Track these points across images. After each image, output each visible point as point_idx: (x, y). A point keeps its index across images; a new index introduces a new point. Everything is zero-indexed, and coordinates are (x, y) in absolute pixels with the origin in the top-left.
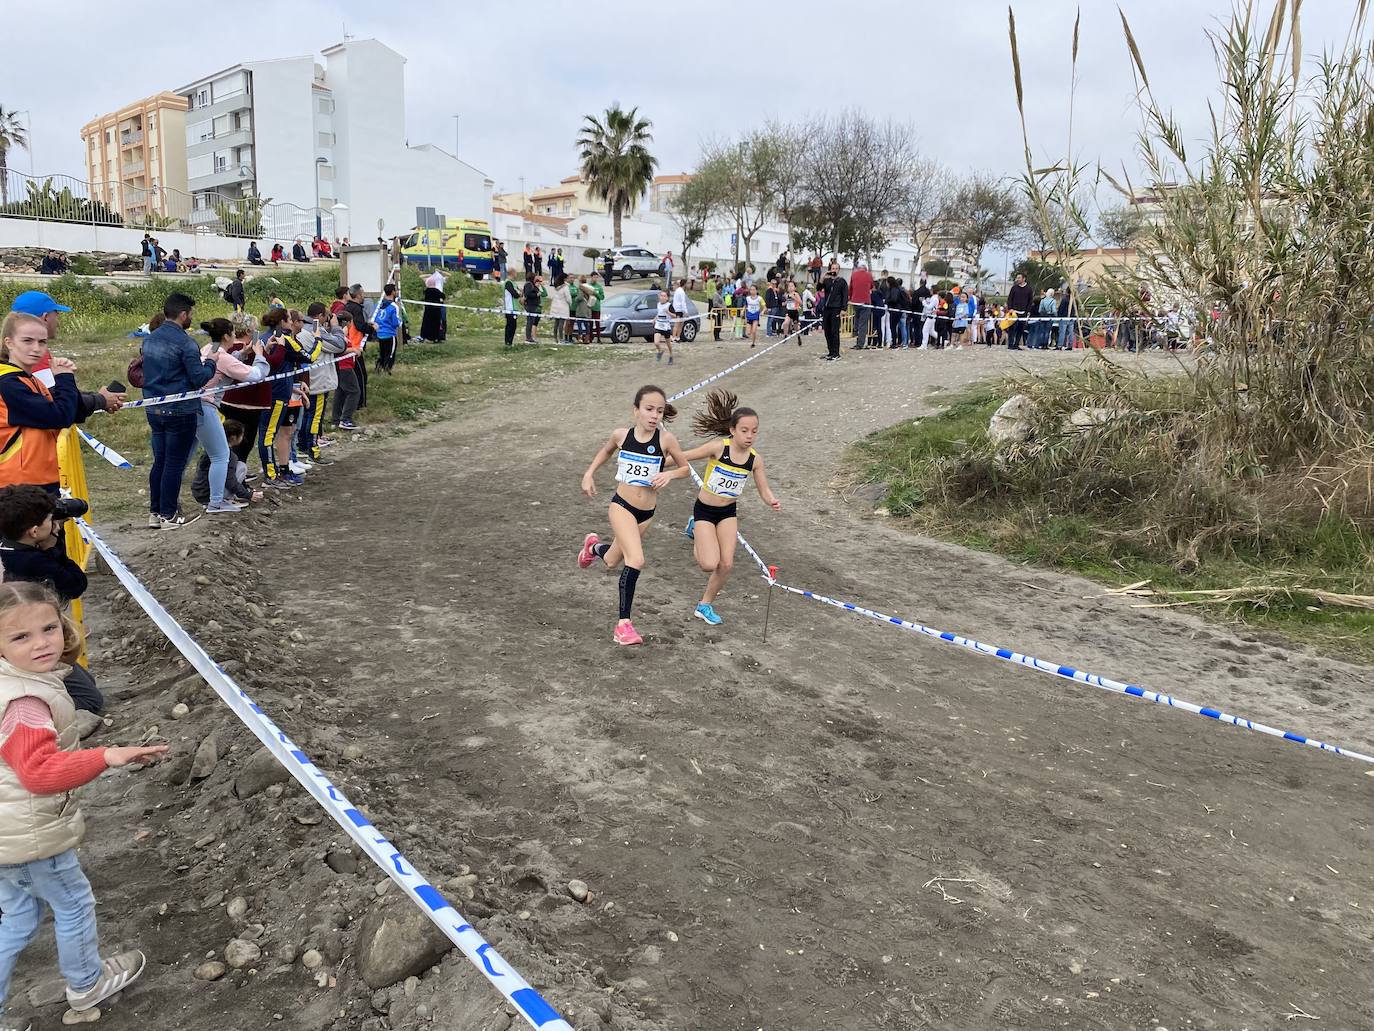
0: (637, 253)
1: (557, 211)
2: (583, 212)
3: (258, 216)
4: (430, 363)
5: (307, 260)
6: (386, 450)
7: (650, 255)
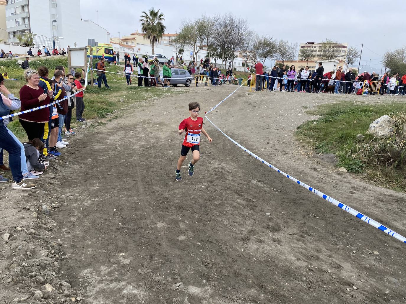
0: (161, 57)
1: (130, 43)
2: (138, 44)
3: (32, 40)
4: (104, 93)
5: (50, 55)
6: (98, 133)
7: (166, 58)
